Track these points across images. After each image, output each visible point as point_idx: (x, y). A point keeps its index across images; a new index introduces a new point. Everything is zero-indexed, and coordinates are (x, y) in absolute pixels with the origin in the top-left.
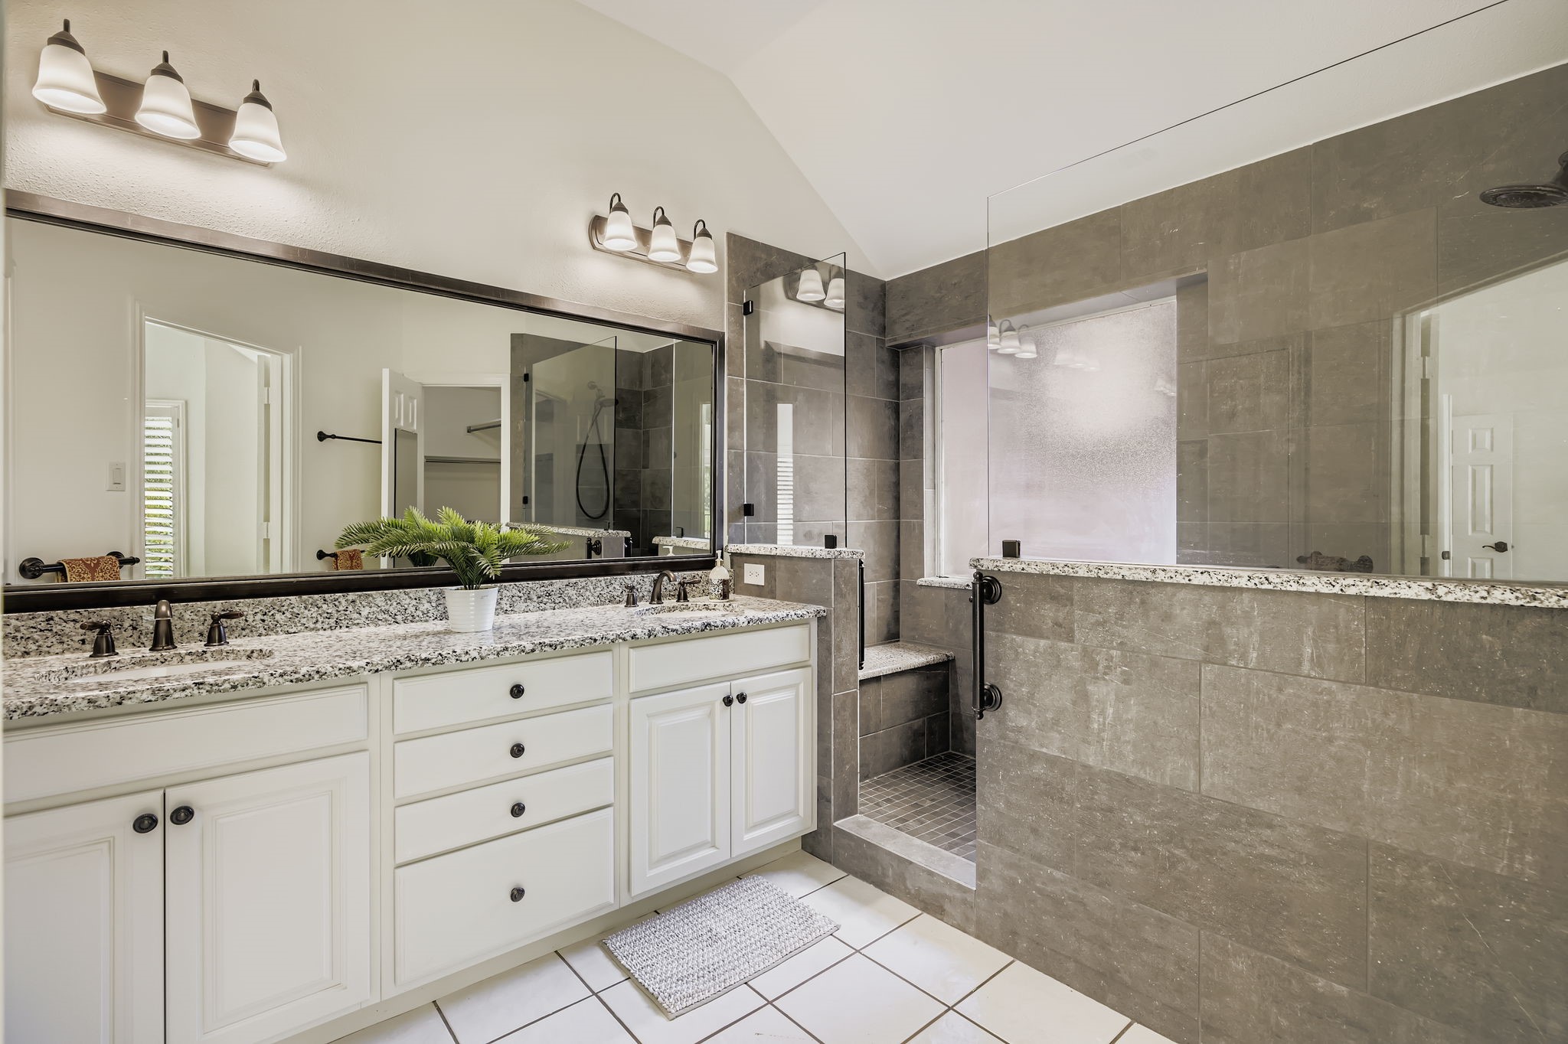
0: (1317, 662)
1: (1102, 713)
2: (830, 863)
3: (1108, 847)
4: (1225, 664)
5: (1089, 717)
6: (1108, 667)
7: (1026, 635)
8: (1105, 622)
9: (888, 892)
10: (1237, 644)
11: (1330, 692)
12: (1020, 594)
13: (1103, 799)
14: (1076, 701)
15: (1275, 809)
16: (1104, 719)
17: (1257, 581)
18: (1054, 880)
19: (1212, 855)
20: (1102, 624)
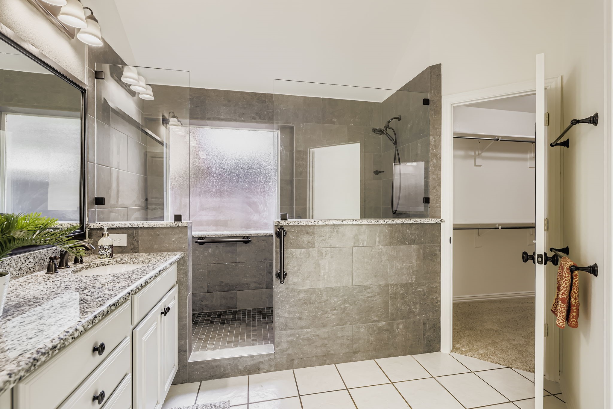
0: (379, 242)
1: (324, 269)
2: (187, 382)
3: (326, 313)
4: (359, 246)
5: (320, 272)
6: (326, 254)
7: (297, 248)
8: (325, 239)
9: (227, 377)
10: (362, 240)
11: (381, 249)
12: (294, 233)
13: (325, 297)
14: (315, 268)
15: (371, 283)
16: (325, 271)
17: (369, 222)
18: (308, 333)
19: (356, 302)
20: (324, 240)
